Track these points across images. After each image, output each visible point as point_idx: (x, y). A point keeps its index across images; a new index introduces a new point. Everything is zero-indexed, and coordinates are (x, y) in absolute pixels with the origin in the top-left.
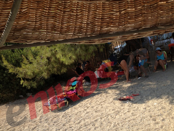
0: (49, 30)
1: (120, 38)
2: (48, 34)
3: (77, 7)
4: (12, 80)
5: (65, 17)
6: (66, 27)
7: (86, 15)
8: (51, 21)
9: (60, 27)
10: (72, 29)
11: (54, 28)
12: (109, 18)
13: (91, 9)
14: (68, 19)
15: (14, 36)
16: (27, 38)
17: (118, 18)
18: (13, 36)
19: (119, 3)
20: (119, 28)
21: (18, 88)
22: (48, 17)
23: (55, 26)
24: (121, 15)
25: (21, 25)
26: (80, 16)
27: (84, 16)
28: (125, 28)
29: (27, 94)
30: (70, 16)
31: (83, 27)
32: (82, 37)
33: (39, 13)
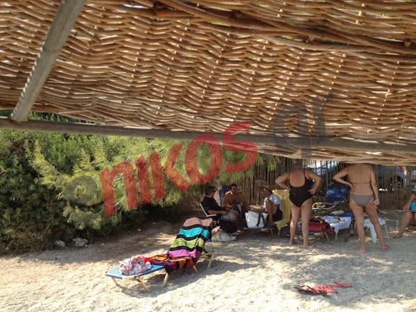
0: (169, 100)
1: (372, 157)
2: (164, 111)
3: (266, 56)
4: (46, 202)
5: (223, 74)
6: (217, 100)
7: (285, 81)
8: (181, 79)
9: (201, 99)
10: (235, 108)
11: (184, 98)
12: (355, 98)
13: (306, 67)
14: (230, 81)
15: (71, 98)
16: (106, 110)
17: (384, 102)
18: (68, 98)
19: (401, 64)
20: (376, 129)
21: (57, 223)
22: (173, 66)
23: (188, 94)
24: (396, 98)
25: (93, 74)
26: (265, 80)
27: (279, 82)
28: (397, 133)
29: (74, 240)
30: (238, 75)
31: (268, 109)
32: (259, 133)
33: (150, 51)
